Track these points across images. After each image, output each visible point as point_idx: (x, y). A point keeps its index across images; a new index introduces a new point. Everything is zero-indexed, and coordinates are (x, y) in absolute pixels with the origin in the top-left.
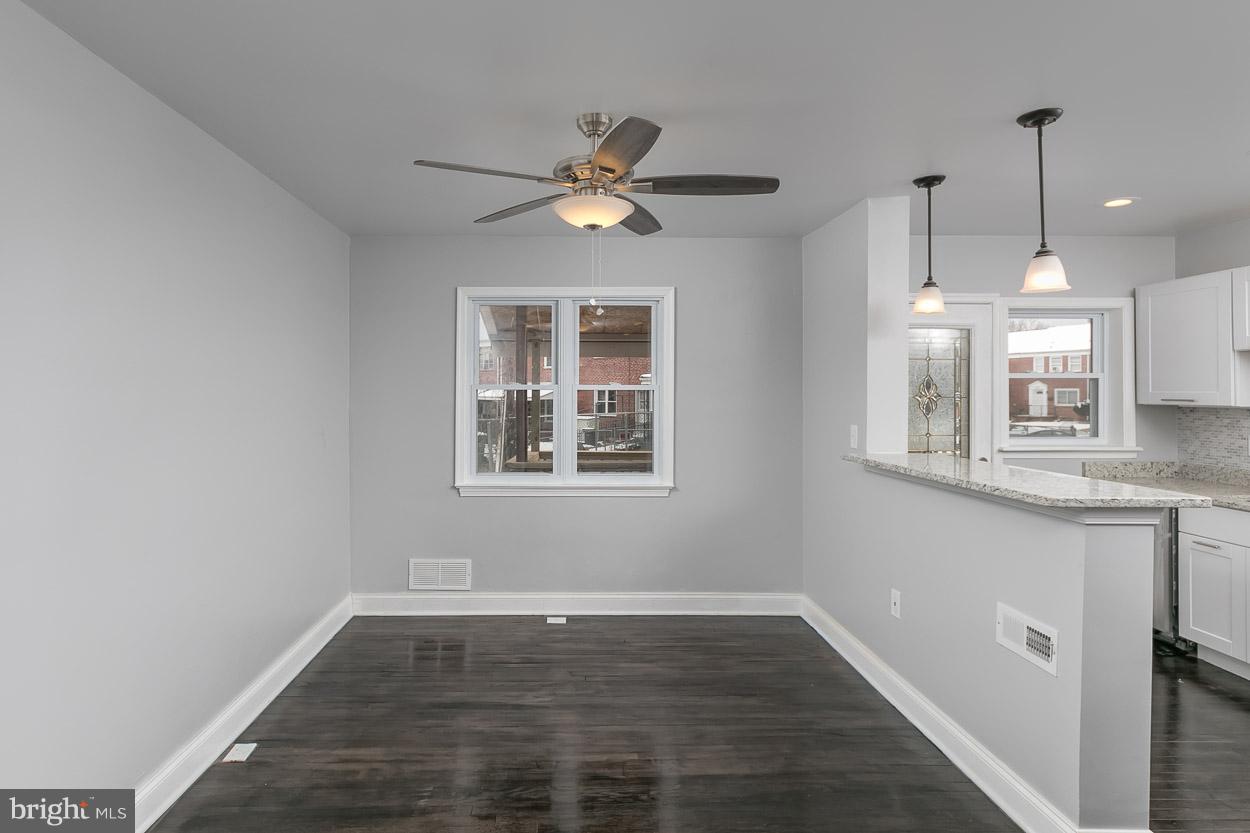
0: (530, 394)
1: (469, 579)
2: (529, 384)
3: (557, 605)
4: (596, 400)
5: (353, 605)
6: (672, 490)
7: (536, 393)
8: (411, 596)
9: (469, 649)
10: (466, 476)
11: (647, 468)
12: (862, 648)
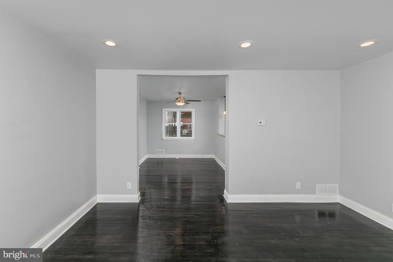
0: (174, 125)
1: (164, 153)
2: (174, 123)
3: (177, 156)
4: (189, 126)
5: (147, 156)
6: (195, 139)
7: (175, 125)
8: (155, 155)
9: (164, 162)
10: (164, 137)
11: (191, 136)
12: (219, 160)
